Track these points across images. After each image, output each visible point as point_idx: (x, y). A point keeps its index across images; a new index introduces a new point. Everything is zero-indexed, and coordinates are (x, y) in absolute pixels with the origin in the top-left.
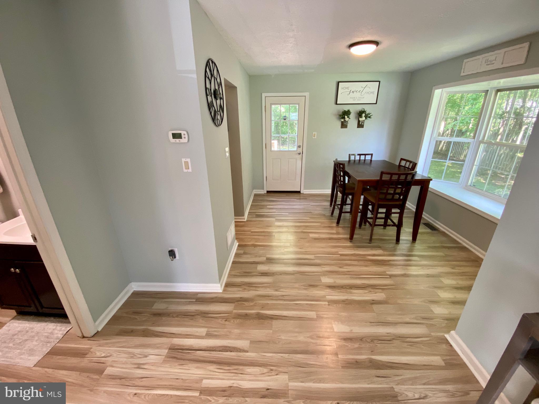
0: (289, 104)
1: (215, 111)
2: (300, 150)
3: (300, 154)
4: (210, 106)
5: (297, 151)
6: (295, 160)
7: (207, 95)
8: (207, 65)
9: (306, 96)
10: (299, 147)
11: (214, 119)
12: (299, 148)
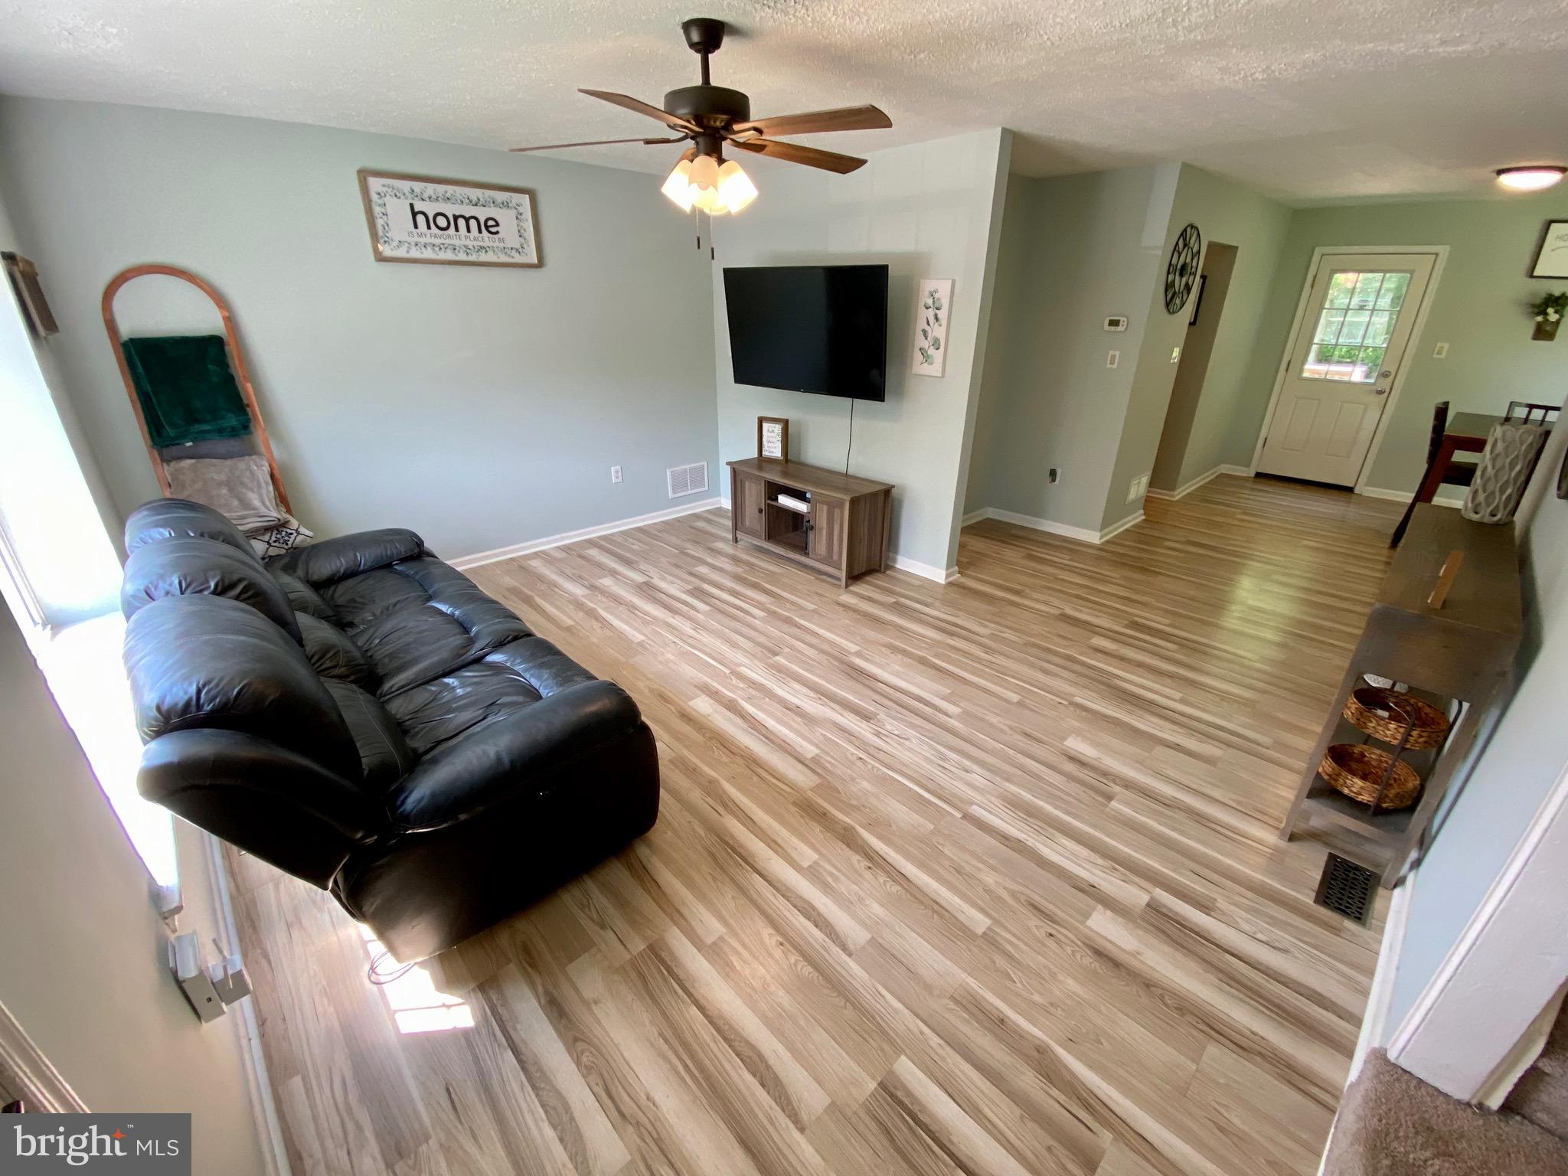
0: (1385, 271)
1: (1175, 293)
2: (1385, 384)
3: (1380, 392)
4: (1169, 286)
5: (1374, 384)
6: (1363, 406)
7: (1168, 273)
8: (1182, 234)
9: (1440, 256)
10: (1385, 375)
11: (1167, 305)
12: (1382, 379)
